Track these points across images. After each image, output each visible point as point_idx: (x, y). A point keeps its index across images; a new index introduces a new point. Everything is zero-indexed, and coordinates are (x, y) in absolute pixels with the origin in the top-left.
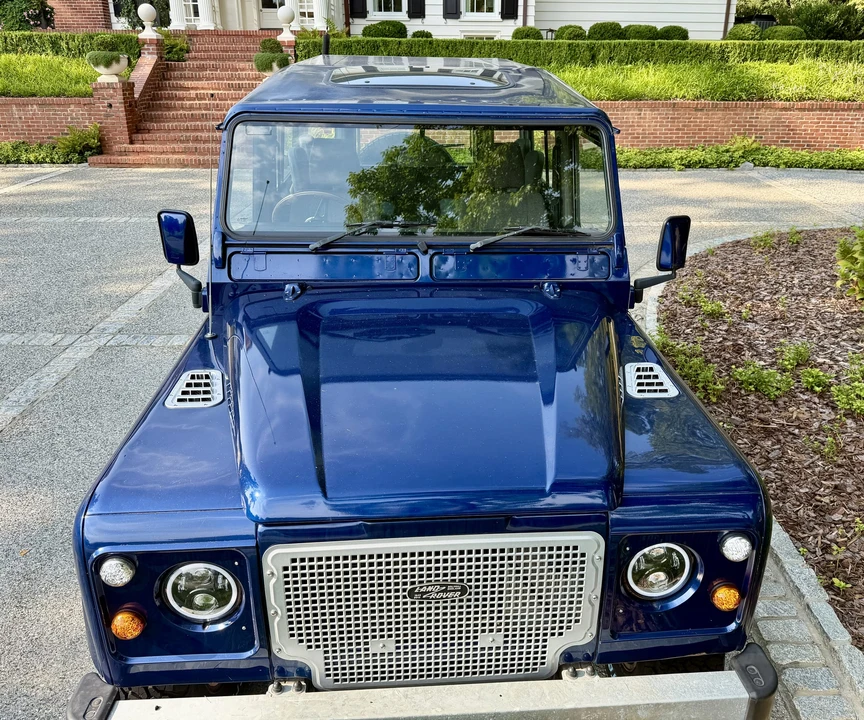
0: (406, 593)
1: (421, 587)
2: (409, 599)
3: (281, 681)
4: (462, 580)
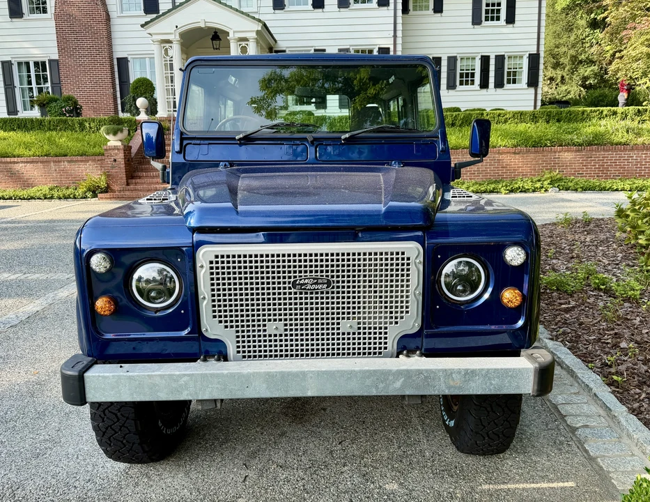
0: (291, 285)
1: (301, 280)
2: (293, 290)
3: (207, 356)
4: (327, 276)
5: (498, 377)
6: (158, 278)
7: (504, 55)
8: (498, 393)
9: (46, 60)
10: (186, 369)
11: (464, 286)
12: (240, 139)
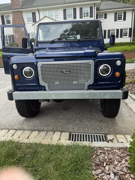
1: (63, 71)
2: (61, 73)
3: (41, 90)
4: (70, 70)
5: (113, 94)
6: (29, 71)
7: (123, 29)
8: (113, 98)
9: (11, 35)
10: (36, 92)
11: (105, 72)
12: (51, 42)
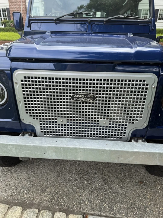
1: (77, 95)
2: (72, 101)
3: (25, 133)
7: (158, 9)
9: (5, 8)
10: (11, 141)
12: (56, 20)
